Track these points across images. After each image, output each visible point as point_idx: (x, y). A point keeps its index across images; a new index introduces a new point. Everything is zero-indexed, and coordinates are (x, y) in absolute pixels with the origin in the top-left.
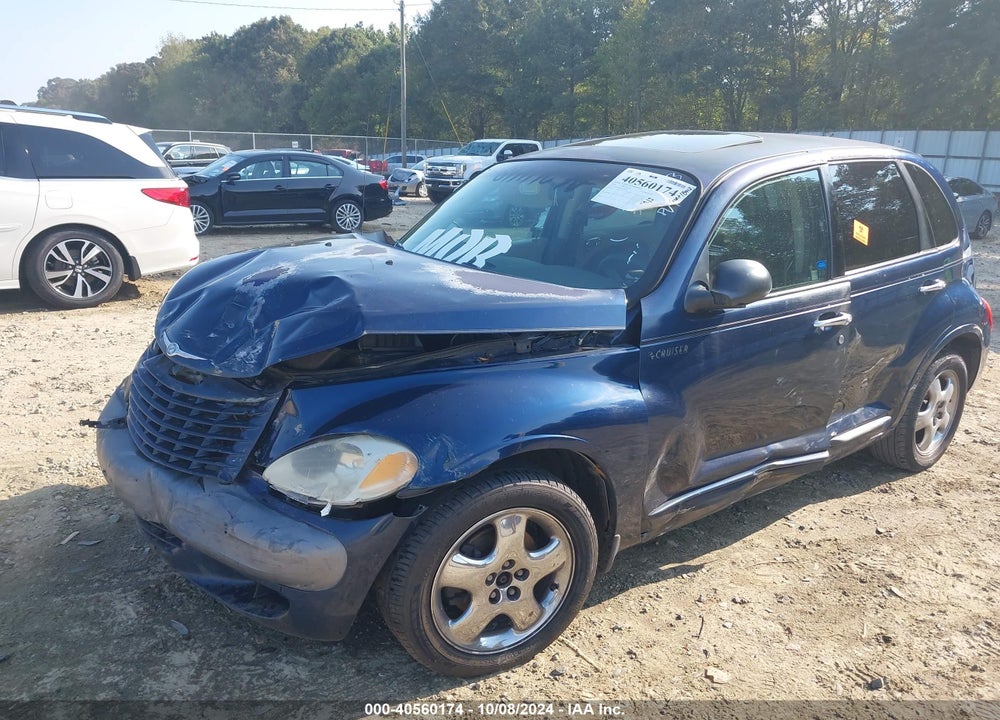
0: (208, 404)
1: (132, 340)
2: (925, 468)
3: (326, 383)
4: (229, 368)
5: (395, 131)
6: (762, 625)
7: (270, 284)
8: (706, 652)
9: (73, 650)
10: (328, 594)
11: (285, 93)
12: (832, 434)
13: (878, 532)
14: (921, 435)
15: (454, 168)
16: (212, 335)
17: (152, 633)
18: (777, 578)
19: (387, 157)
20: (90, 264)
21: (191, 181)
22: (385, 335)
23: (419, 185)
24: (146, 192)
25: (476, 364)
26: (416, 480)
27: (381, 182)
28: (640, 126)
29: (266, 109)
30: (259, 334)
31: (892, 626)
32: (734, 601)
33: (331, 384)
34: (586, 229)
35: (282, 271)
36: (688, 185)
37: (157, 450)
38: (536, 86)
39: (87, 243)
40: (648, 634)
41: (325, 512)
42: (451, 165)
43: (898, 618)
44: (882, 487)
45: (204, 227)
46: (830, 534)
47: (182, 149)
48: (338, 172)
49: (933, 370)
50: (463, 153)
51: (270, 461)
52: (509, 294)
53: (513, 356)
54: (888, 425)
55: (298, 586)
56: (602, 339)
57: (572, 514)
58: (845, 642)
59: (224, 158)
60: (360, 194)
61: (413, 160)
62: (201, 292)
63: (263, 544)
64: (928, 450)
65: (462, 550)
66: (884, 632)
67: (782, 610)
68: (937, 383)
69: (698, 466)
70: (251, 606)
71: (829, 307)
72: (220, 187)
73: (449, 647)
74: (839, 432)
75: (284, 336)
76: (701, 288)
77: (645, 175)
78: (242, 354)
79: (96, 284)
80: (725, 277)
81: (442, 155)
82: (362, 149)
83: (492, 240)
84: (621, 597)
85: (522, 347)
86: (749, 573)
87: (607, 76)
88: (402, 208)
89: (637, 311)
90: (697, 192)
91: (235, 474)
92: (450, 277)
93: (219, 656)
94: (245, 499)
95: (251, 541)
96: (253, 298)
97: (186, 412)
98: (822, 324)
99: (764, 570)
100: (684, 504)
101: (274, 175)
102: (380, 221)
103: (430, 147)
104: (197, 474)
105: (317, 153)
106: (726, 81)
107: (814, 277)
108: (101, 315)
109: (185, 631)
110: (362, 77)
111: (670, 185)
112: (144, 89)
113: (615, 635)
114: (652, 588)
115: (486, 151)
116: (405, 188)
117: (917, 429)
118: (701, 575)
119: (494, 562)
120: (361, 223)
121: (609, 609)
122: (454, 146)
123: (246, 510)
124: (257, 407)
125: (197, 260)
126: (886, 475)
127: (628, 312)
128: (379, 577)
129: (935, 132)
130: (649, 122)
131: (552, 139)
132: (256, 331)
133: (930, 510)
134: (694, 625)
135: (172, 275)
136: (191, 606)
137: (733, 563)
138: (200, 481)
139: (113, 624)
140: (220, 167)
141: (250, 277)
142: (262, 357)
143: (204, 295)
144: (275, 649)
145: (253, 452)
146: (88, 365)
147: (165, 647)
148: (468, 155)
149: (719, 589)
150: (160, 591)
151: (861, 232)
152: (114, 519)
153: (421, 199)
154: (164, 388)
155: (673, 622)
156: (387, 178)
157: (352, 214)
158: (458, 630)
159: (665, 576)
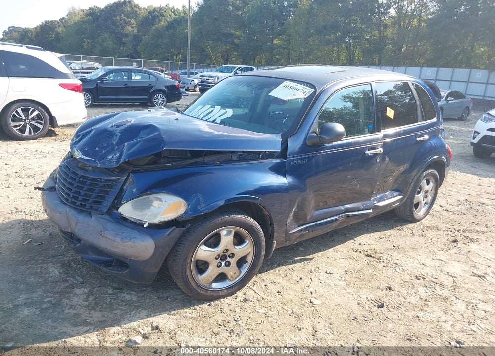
0: (94, 179)
1: (54, 156)
2: (419, 220)
3: (147, 171)
4: (104, 163)
5: (184, 59)
6: (337, 282)
7: (123, 127)
8: (311, 293)
9: (31, 288)
10: (146, 262)
11: (130, 38)
12: (375, 202)
13: (394, 246)
14: (417, 205)
15: (213, 79)
16: (97, 149)
17: (67, 281)
18: (347, 264)
19: (180, 71)
20: (33, 119)
21: (83, 80)
22: (174, 150)
23: (195, 86)
24: (61, 85)
25: (214, 164)
26: (186, 212)
27: (176, 84)
28: (305, 61)
29: (120, 46)
30: (117, 149)
31: (393, 284)
32: (326, 273)
33: (150, 171)
34: (269, 108)
35: (128, 122)
36: (311, 89)
37: (70, 200)
38: (254, 39)
39: (32, 109)
40: (288, 285)
41: (145, 226)
42: (212, 77)
43: (396, 281)
44: (399, 228)
45: (88, 103)
46: (372, 247)
47: (77, 64)
48: (155, 78)
49: (423, 176)
50: (217, 71)
51: (121, 204)
52: (230, 134)
53: (231, 161)
54: (401, 200)
55: (133, 258)
56: (271, 155)
57: (254, 230)
58: (372, 289)
59: (99, 70)
60: (166, 89)
61: (192, 74)
62: (92, 130)
63: (118, 239)
64: (420, 212)
65: (205, 244)
66: (389, 286)
67: (347, 277)
68: (424, 182)
69: (312, 213)
70: (111, 268)
71: (374, 145)
72: (97, 84)
73: (198, 286)
74: (379, 202)
75: (129, 149)
76: (314, 134)
77: (293, 84)
78: (110, 157)
79: (36, 129)
80: (325, 130)
81: (207, 71)
82: (167, 67)
83: (224, 111)
84: (276, 270)
85: (234, 157)
86: (334, 262)
87: (290, 36)
88: (187, 97)
89: (286, 144)
90: (315, 92)
91: (106, 210)
92: (204, 127)
93: (97, 290)
94: (111, 221)
95: (113, 238)
96: (115, 133)
97: (84, 183)
98: (369, 153)
99: (342, 261)
100: (306, 229)
101: (124, 79)
102: (175, 103)
103: (201, 68)
104: (89, 210)
105: (145, 69)
106: (347, 40)
107: (367, 131)
108: (38, 144)
109: (81, 280)
110: (168, 32)
111: (303, 89)
112: (58, 33)
113: (272, 285)
114: (290, 266)
115: (229, 71)
116: (188, 87)
117: (415, 203)
118: (312, 262)
119: (219, 250)
120: (166, 104)
121: (271, 275)
122: (213, 67)
123: (111, 226)
124: (115, 181)
125: (86, 119)
126: (401, 223)
127: (282, 144)
128: (169, 255)
129: (446, 68)
130: (310, 59)
131: (262, 66)
132: (116, 148)
133: (418, 238)
134: (307, 282)
135: (72, 126)
136: (84, 271)
137: (328, 257)
138: (90, 214)
139: (49, 277)
140: (97, 74)
141: (114, 124)
142: (119, 158)
143: (93, 132)
144: (121, 289)
145: (114, 202)
146: (33, 167)
147: (73, 287)
148: (220, 72)
149: (320, 268)
150: (70, 264)
151: (390, 113)
152: (48, 234)
153: (196, 93)
154: (74, 173)
155: (299, 280)
156: (179, 82)
157: (161, 99)
158: (203, 279)
159: (297, 262)
